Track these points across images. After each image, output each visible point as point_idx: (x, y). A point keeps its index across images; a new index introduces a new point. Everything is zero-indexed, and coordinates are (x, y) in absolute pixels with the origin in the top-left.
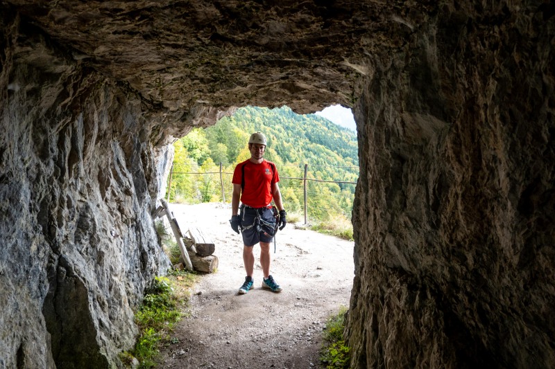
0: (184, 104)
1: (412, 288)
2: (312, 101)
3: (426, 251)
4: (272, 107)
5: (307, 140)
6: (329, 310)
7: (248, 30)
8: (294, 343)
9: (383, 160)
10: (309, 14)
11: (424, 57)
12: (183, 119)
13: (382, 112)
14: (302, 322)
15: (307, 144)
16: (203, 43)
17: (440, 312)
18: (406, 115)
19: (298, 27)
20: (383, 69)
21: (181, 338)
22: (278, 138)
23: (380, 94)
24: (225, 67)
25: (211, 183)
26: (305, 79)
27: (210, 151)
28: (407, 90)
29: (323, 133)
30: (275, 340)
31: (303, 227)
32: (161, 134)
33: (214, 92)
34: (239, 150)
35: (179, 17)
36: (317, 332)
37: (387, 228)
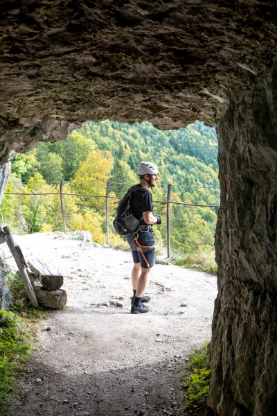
0: (38, 120)
1: (256, 294)
2: (175, 119)
3: (267, 261)
4: (132, 123)
5: (172, 149)
6: (193, 344)
7: (117, 70)
8: (154, 373)
9: (236, 183)
10: (170, 62)
11: (264, 98)
12: (33, 134)
13: (235, 140)
14: (163, 355)
15: (171, 154)
16: (77, 79)
17: (274, 307)
18: (251, 146)
19: (160, 70)
20: (236, 102)
21: (36, 368)
22: (132, 146)
23: (233, 124)
24: (90, 92)
25: (41, 207)
26: (167, 101)
27: (39, 164)
28: (251, 125)
29: (194, 140)
30: (134, 370)
31: (165, 261)
32: (5, 149)
33: (75, 111)
34: (78, 163)
35: (63, 65)
36: (178, 364)
37: (239, 245)
